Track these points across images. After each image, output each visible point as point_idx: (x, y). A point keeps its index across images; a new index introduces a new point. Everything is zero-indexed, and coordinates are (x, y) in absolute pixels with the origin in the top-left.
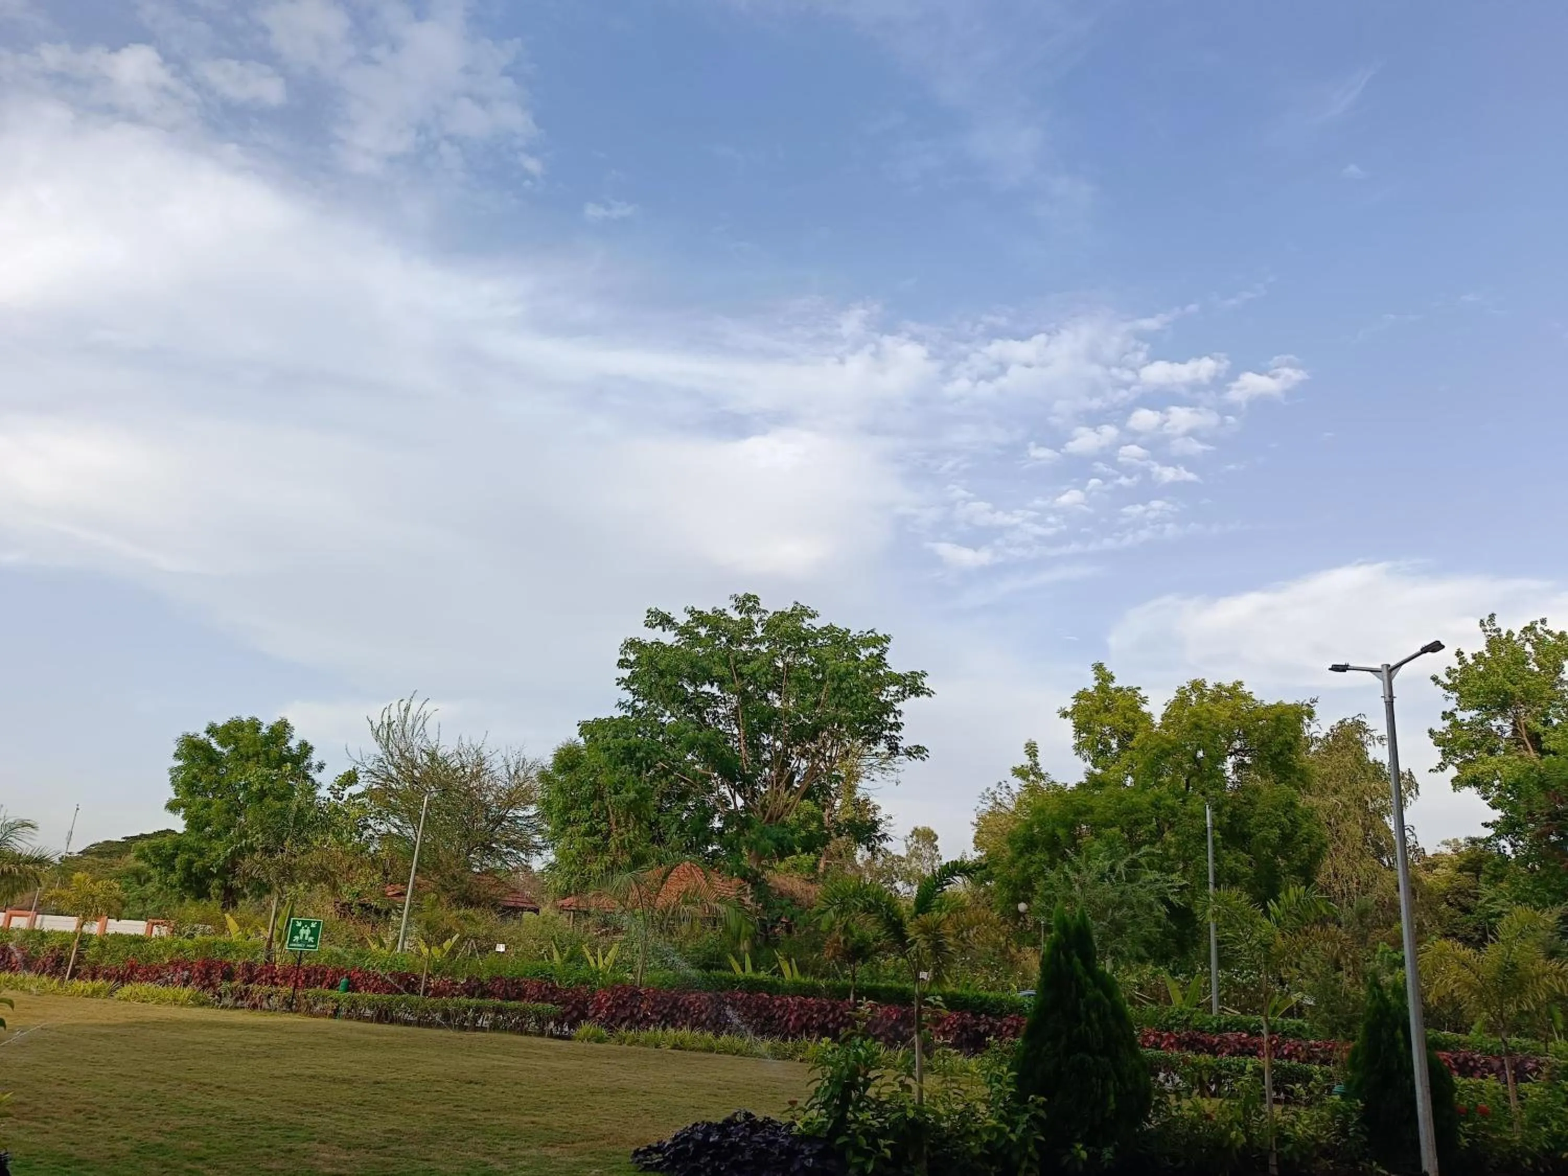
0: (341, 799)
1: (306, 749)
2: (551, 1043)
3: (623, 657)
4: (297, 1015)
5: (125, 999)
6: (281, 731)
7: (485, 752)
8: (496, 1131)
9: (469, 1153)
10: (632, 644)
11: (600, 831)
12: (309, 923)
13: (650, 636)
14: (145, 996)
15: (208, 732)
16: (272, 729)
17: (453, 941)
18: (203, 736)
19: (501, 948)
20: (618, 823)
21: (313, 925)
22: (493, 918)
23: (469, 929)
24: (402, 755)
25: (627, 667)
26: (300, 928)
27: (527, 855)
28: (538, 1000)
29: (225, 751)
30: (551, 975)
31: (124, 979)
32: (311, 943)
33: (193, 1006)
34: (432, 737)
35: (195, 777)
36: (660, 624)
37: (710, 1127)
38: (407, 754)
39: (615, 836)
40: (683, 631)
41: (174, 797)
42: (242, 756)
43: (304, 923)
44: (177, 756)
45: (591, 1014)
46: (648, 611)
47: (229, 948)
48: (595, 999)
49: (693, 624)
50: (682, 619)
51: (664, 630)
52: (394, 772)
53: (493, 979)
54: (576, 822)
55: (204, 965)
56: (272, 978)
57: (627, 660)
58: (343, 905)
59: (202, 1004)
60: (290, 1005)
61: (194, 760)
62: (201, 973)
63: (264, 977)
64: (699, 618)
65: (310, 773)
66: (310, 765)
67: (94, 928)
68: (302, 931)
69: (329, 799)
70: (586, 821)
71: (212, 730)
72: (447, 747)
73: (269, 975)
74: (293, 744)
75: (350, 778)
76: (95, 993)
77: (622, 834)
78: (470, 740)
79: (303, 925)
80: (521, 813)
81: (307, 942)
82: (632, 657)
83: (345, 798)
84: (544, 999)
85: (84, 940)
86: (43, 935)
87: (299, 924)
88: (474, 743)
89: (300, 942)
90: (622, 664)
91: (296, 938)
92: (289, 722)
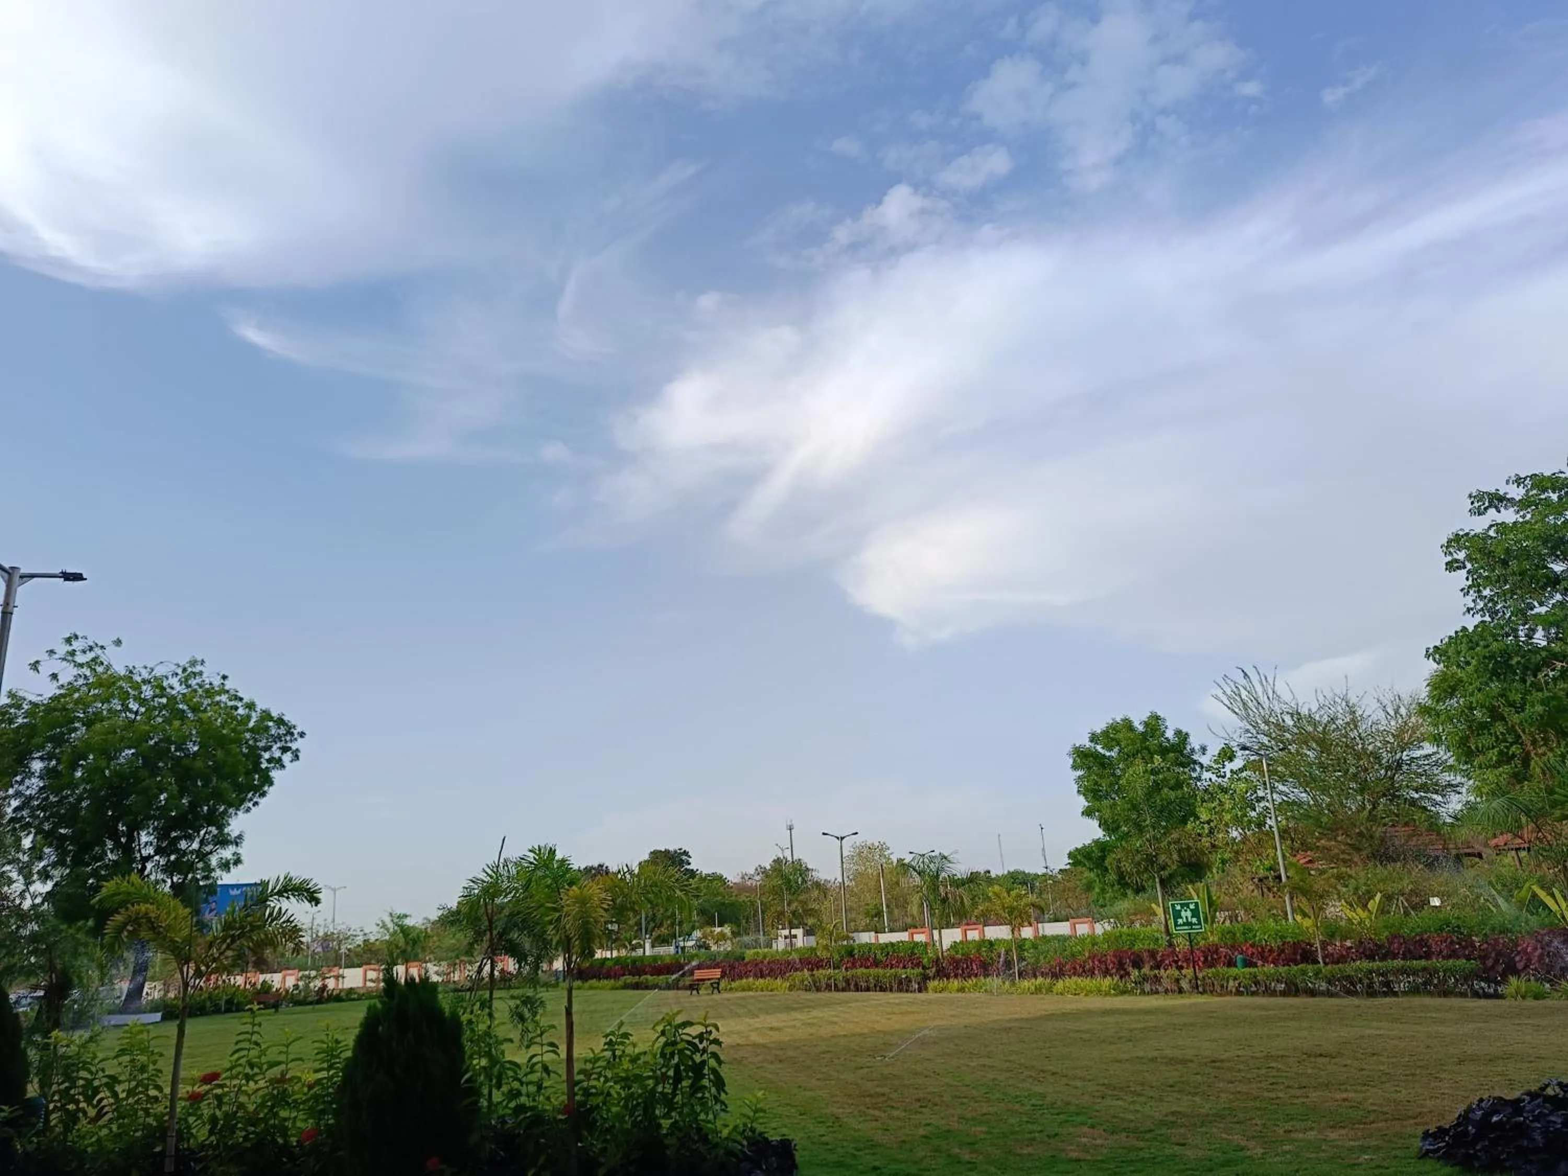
0: (1224, 777)
1: (1183, 737)
2: (1467, 1004)
3: (1449, 558)
4: (1205, 996)
5: (1062, 994)
6: (1154, 724)
7: (1353, 700)
8: (1288, 1112)
9: (1236, 1137)
10: (1457, 541)
11: (1514, 755)
12: (1187, 905)
13: (1479, 525)
14: (1075, 990)
15: (1091, 741)
16: (1146, 724)
17: (1377, 901)
18: (1088, 744)
19: (1436, 902)
20: (1534, 742)
21: (1192, 907)
22: (1417, 869)
23: (1391, 888)
24: (1267, 723)
25: (1458, 568)
26: (1180, 911)
27: (1444, 796)
28: (1449, 957)
29: (1113, 754)
30: (1458, 927)
31: (1058, 973)
32: (1195, 924)
33: (1116, 995)
34: (1287, 697)
35: (1096, 783)
36: (1490, 506)
37: (1499, 1104)
38: (1272, 719)
39: (1537, 759)
40: (1523, 504)
41: (1086, 804)
42: (1128, 756)
43: (1182, 905)
44: (1075, 767)
45: (1520, 966)
46: (1470, 496)
47: (1134, 938)
48: (1519, 949)
49: (1535, 492)
50: (1517, 493)
51: (1499, 512)
52: (1265, 740)
53: (1394, 937)
54: (1480, 751)
55: (1115, 956)
56: (1176, 962)
57: (1457, 561)
58: (1260, 880)
59: (1124, 992)
60: (1198, 987)
61: (1089, 768)
62: (1114, 964)
63: (1167, 962)
64: (1540, 483)
65: (1195, 757)
66: (1193, 750)
67: (1027, 933)
68: (1183, 914)
69: (1210, 779)
70: (1493, 748)
71: (1094, 738)
72: (1309, 705)
73: (1171, 959)
74: (1170, 734)
75: (1227, 754)
76: (1038, 990)
77: (1544, 754)
78: (1332, 690)
79: (1182, 907)
80: (1418, 753)
81: (1191, 924)
82: (1461, 555)
83: (1228, 775)
84: (1453, 955)
85: (1021, 945)
86: (991, 943)
87: (1178, 908)
88: (1338, 692)
89: (1184, 924)
90: (1452, 566)
91: (1180, 921)
92: (1159, 714)
